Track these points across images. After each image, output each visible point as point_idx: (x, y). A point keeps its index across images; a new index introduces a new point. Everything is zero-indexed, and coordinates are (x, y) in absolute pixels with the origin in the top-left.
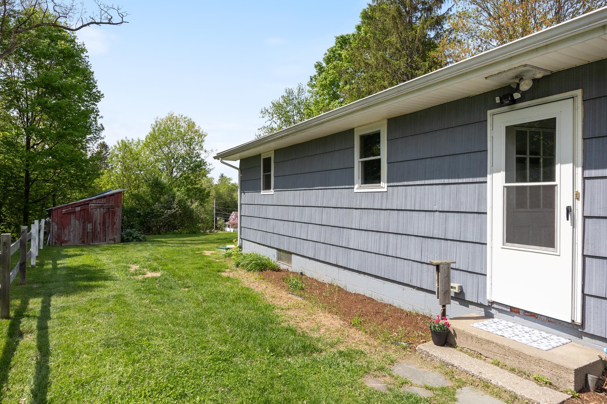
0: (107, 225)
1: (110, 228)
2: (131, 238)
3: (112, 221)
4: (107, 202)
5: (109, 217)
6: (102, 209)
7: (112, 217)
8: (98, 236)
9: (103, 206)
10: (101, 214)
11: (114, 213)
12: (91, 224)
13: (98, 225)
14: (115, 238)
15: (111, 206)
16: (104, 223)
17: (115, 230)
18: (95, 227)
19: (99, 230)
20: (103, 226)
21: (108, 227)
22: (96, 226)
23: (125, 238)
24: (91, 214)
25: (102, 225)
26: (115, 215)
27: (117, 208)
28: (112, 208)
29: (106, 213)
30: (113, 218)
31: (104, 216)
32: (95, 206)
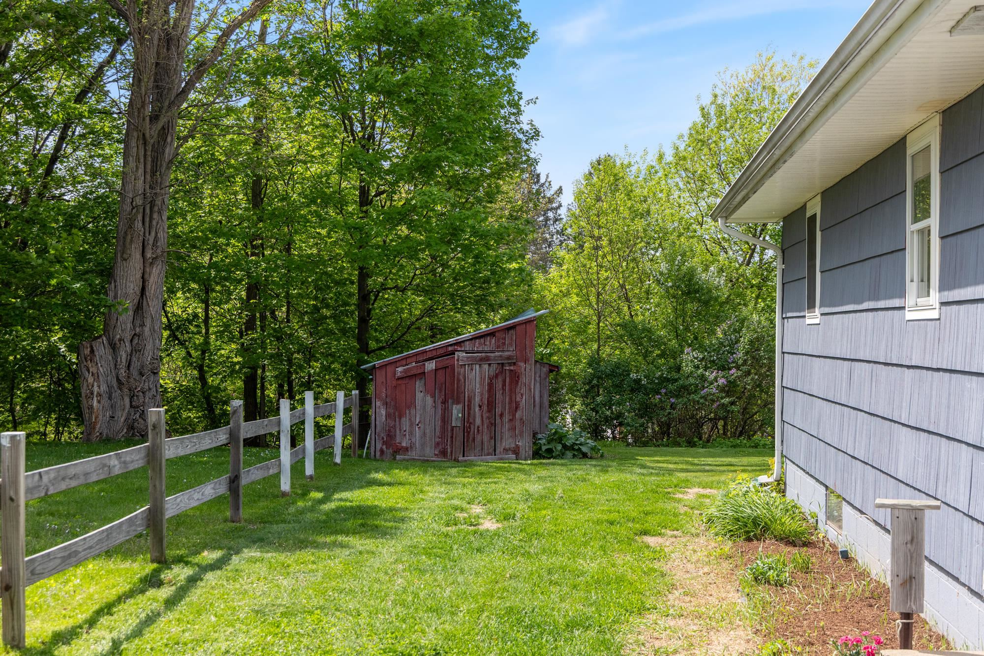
0: (498, 411)
1: (506, 418)
2: (559, 447)
3: (511, 398)
4: (498, 347)
5: (504, 389)
6: (486, 367)
7: (511, 390)
8: (478, 438)
9: (487, 359)
10: (482, 379)
11: (515, 377)
12: (460, 407)
13: (477, 409)
14: (518, 447)
15: (509, 358)
16: (491, 404)
17: (518, 423)
18: (469, 413)
19: (478, 421)
20: (489, 411)
21: (501, 415)
22: (472, 412)
23: (544, 448)
24: (459, 380)
25: (485, 408)
26: (517, 382)
27: (522, 364)
28: (510, 364)
29: (497, 376)
30: (513, 391)
31: (490, 385)
32: (468, 358)
